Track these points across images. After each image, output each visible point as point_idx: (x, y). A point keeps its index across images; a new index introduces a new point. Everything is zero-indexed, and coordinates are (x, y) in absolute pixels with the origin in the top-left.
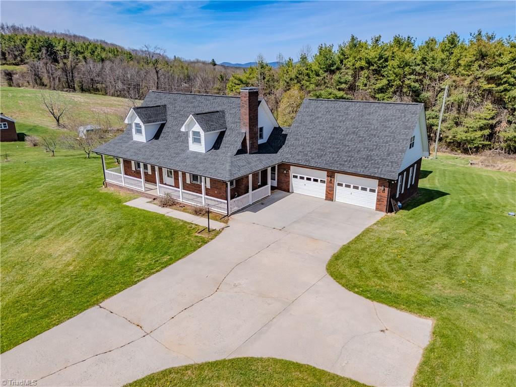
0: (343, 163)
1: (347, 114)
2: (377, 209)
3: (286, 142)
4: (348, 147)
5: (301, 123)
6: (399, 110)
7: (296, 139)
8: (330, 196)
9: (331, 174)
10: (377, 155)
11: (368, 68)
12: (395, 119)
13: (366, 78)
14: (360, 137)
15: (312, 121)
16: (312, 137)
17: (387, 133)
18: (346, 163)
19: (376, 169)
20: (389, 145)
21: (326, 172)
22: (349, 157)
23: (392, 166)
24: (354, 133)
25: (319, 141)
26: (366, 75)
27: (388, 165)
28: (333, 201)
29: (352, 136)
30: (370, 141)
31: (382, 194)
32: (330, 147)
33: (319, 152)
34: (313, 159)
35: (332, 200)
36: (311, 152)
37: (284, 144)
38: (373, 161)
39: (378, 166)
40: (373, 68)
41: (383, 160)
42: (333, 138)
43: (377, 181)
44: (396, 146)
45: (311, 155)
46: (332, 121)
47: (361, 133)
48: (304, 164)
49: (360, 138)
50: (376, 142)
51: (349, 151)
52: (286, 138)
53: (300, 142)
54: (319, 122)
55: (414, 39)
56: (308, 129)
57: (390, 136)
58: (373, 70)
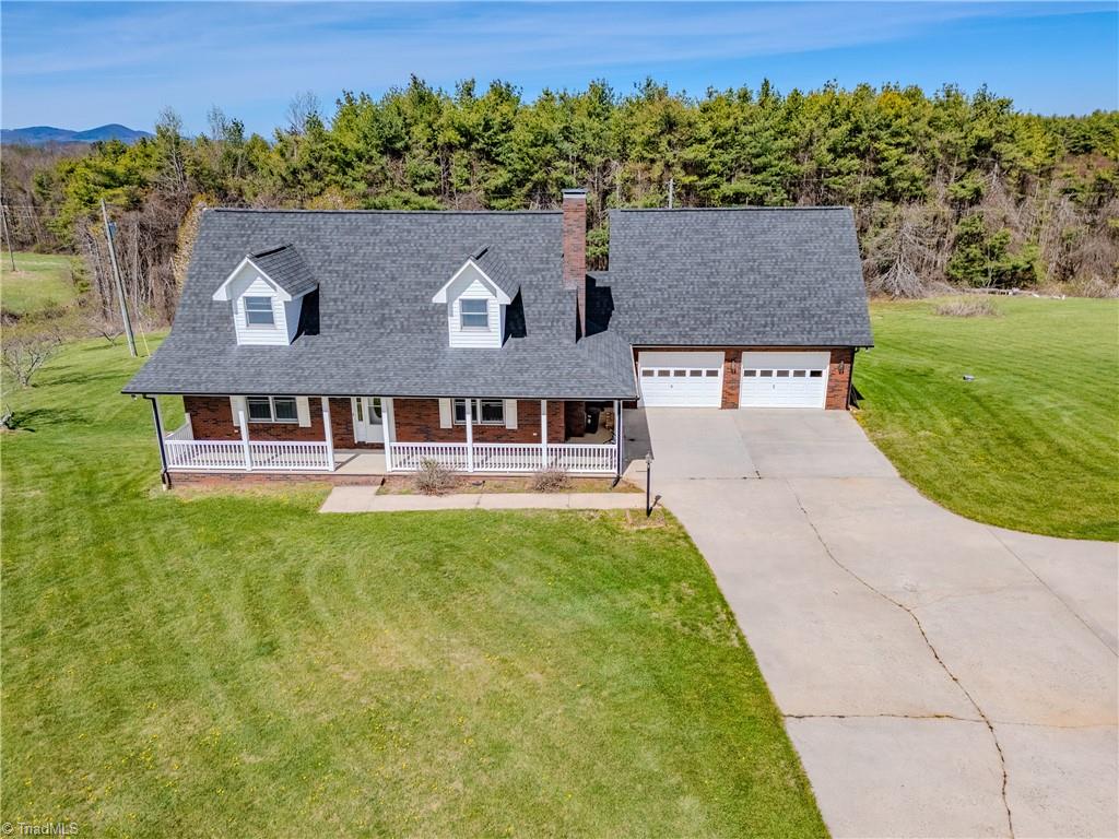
0: (762, 329)
1: (720, 235)
2: (829, 406)
3: (615, 303)
4: (755, 299)
5: (629, 261)
6: (816, 220)
7: (636, 295)
8: (730, 400)
9: (733, 354)
10: (817, 306)
11: (466, 146)
12: (817, 238)
13: (466, 166)
14: (769, 277)
15: (651, 256)
16: (670, 287)
17: (814, 265)
18: (768, 329)
19: (830, 332)
20: (831, 286)
21: (723, 353)
22: (767, 316)
23: (855, 322)
24: (752, 269)
25: (688, 293)
26: (465, 161)
27: (847, 322)
28: (737, 408)
29: (752, 277)
30: (792, 282)
31: (839, 377)
32: (719, 303)
33: (700, 315)
34: (695, 329)
35: (735, 406)
36: (683, 316)
37: (613, 309)
38: (816, 319)
39: (830, 326)
40: (479, 146)
41: (833, 313)
42: (716, 284)
43: (828, 355)
44: (843, 286)
45: (686, 322)
46: (697, 252)
47: (767, 269)
48: (682, 343)
49: (771, 279)
50: (804, 283)
51: (762, 306)
52: (610, 296)
53: (649, 300)
54: (668, 255)
55: (518, 89)
56: (652, 271)
57: (825, 269)
58: (477, 151)
